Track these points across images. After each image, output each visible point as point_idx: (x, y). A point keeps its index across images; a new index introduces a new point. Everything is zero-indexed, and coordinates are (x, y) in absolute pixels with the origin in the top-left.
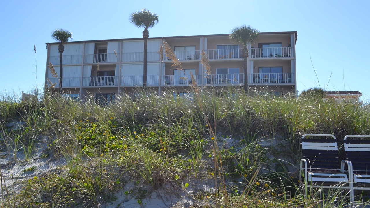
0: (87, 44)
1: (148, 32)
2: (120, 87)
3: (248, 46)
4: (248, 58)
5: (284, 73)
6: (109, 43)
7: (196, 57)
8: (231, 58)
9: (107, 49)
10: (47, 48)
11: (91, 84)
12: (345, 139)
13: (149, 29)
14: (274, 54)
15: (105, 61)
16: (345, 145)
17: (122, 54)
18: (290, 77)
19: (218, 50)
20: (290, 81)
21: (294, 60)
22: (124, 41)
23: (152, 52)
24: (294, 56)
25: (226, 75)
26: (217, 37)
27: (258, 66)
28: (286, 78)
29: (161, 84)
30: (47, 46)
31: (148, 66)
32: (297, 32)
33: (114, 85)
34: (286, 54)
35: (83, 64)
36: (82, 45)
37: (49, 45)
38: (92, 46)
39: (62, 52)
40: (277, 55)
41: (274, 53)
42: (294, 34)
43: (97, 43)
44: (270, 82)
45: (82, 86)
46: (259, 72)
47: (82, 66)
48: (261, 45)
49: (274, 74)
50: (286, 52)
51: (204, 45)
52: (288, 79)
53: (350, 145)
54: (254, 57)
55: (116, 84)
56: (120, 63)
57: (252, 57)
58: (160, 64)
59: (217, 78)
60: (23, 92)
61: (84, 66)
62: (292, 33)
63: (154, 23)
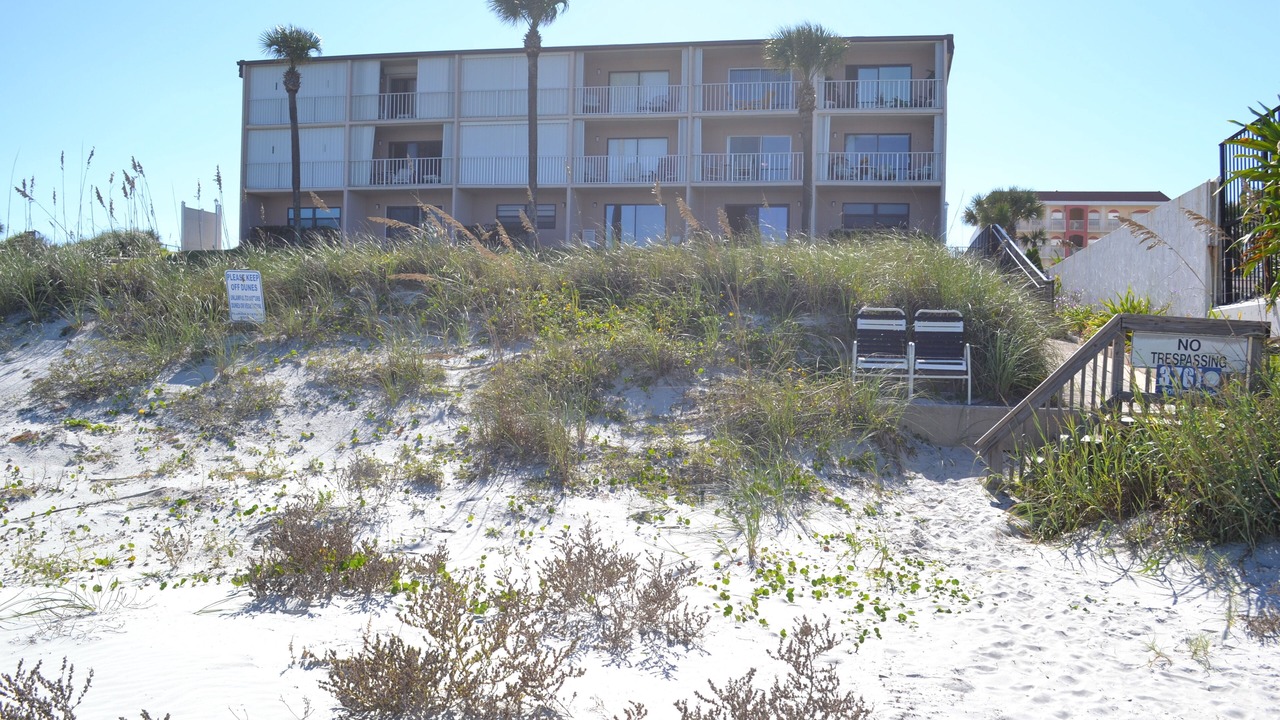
0: (357, 64)
1: (540, 38)
2: (459, 189)
3: (815, 77)
4: (815, 112)
5: (912, 153)
6: (422, 63)
7: (671, 104)
8: (768, 108)
9: (415, 79)
10: (241, 76)
11: (373, 180)
12: (916, 315)
13: (542, 29)
14: (888, 98)
15: (413, 115)
16: (916, 323)
17: (460, 93)
18: (929, 165)
19: (731, 86)
20: (929, 175)
21: (943, 115)
22: (465, 57)
23: (546, 90)
24: (943, 106)
25: (754, 156)
26: (731, 47)
27: (842, 131)
28: (919, 167)
29: (572, 182)
30: (241, 70)
31: (540, 129)
32: (952, 35)
33: (439, 182)
34: (921, 97)
35: (348, 123)
36: (343, 67)
37: (245, 67)
38: (373, 71)
39: (296, 91)
40: (896, 100)
41: (887, 95)
42: (945, 41)
43: (386, 61)
44: (876, 176)
45: (349, 185)
46: (847, 147)
47: (347, 128)
48: (852, 72)
49: (886, 155)
50: (921, 92)
51: (692, 68)
52: (925, 170)
53: (922, 323)
54: (834, 107)
55: (447, 181)
56: (455, 120)
57: (828, 106)
58: (571, 124)
59: (728, 163)
60: (183, 203)
61: (354, 128)
62: (940, 38)
63: (555, 12)
